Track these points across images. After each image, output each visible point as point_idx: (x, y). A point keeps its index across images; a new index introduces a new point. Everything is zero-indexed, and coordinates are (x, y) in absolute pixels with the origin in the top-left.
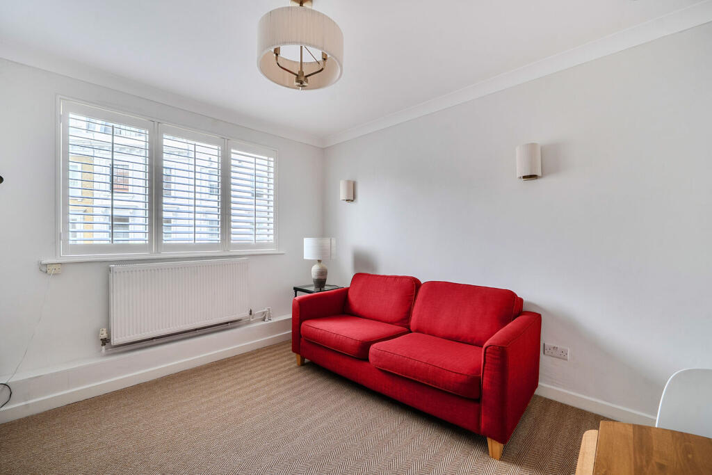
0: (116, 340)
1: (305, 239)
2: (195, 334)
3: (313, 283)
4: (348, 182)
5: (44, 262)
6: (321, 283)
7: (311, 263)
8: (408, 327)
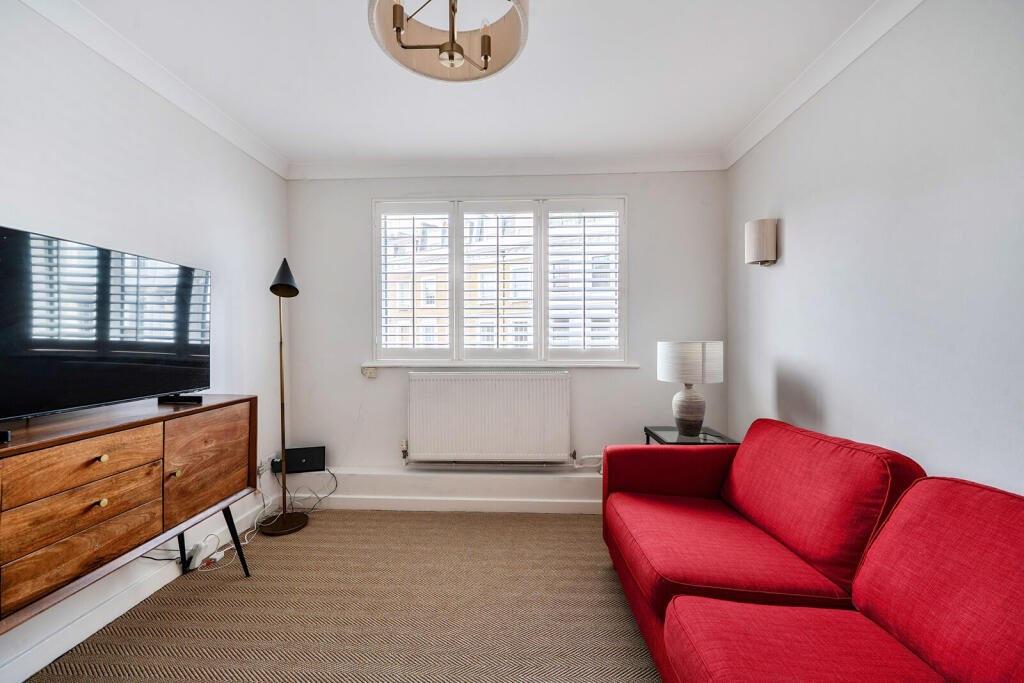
0: (414, 455)
1: (659, 343)
2: (498, 468)
3: (674, 425)
4: (762, 223)
5: (364, 365)
6: (690, 425)
7: (670, 390)
8: (848, 589)
